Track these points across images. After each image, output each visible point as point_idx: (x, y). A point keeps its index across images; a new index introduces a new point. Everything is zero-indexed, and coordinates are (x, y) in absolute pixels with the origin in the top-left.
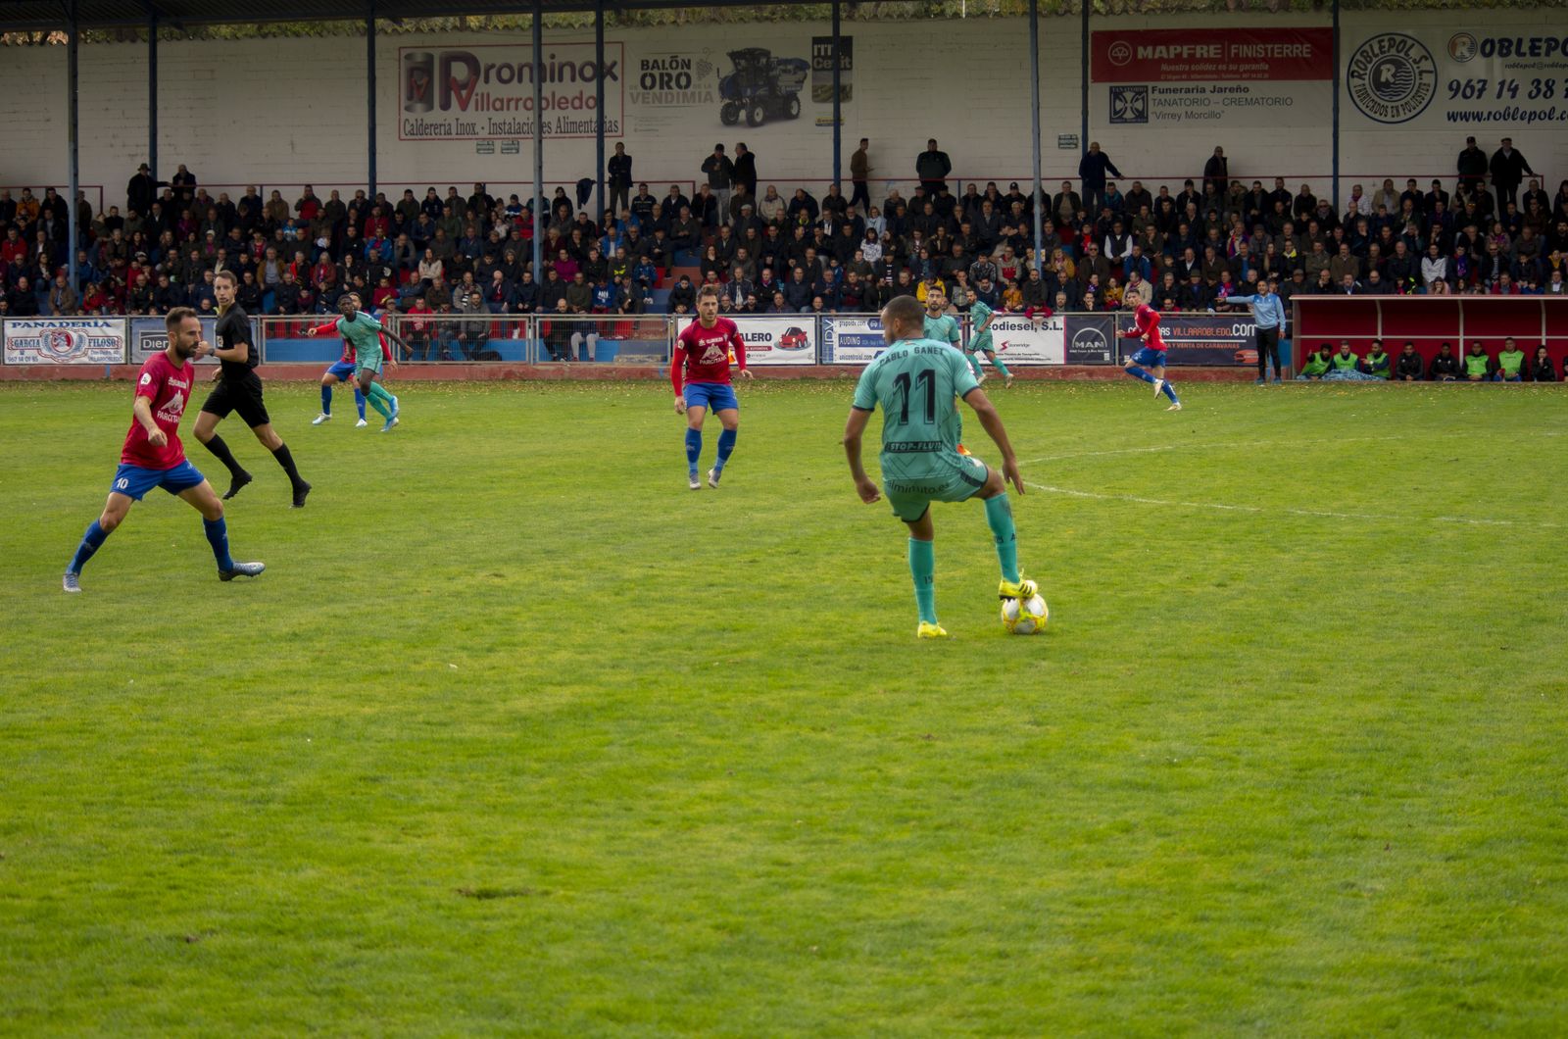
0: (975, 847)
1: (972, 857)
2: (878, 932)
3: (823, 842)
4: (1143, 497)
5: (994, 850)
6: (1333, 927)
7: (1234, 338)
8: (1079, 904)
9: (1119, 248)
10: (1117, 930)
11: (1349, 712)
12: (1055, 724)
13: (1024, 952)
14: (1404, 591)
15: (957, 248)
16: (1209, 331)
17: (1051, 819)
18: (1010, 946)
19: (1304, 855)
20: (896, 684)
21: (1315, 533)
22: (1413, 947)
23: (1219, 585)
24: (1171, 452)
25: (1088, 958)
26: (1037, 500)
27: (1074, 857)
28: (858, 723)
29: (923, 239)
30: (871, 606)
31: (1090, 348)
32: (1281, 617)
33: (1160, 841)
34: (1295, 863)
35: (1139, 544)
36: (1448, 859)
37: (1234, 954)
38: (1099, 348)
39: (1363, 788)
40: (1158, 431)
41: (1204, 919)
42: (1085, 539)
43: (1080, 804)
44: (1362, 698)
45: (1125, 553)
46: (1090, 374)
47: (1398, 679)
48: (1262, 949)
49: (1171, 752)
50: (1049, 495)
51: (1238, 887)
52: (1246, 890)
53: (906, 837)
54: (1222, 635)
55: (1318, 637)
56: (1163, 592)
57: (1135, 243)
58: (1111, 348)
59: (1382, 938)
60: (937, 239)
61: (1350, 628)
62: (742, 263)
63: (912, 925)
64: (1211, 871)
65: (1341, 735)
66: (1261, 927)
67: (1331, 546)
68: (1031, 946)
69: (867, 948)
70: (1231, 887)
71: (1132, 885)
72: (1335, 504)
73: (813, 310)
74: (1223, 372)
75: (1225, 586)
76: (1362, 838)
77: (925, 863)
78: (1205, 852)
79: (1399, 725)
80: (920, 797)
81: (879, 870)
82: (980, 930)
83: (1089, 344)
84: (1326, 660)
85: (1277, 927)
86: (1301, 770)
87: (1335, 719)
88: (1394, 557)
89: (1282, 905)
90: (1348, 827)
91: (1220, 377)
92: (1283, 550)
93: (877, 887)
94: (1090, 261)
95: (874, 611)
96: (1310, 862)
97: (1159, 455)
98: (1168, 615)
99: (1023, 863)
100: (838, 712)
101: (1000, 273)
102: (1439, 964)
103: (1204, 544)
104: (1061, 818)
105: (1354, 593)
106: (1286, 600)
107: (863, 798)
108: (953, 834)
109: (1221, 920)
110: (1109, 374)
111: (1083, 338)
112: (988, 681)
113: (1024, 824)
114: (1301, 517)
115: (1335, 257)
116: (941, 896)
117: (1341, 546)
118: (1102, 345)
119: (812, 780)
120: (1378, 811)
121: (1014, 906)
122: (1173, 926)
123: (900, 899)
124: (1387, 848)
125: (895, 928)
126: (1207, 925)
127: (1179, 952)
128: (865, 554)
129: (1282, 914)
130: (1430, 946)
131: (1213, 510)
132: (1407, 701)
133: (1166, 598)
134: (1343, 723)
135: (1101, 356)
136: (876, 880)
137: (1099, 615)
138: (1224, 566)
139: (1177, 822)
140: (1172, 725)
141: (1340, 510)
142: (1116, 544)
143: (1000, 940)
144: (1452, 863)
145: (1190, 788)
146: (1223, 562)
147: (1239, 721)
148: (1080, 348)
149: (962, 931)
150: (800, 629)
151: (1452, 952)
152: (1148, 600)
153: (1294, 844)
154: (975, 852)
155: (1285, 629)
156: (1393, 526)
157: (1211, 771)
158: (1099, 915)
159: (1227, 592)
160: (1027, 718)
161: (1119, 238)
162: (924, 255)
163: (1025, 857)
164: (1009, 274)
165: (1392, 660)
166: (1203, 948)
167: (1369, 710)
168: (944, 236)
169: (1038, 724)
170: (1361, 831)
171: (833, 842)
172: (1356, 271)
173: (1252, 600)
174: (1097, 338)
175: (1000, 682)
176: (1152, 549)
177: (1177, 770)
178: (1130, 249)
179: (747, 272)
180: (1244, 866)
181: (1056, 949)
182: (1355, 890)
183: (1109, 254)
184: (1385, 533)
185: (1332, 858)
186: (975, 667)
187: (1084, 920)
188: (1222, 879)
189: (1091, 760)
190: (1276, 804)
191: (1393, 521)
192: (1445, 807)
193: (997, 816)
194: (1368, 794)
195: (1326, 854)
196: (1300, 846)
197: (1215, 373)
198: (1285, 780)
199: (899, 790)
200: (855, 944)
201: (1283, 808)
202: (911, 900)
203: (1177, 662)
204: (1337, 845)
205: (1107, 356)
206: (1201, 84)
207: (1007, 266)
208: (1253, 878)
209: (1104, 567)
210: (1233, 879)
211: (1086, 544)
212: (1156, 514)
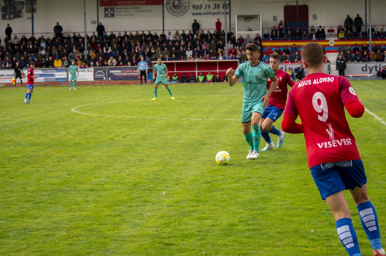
0: (46, 208)
1: (44, 210)
2: (16, 231)
3: (7, 208)
4: (108, 115)
5: (51, 208)
6: (136, 225)
7: (138, 73)
8: (70, 222)
9: (107, 50)
10: (78, 228)
11: (150, 169)
12: (73, 175)
13: (54, 235)
14: (171, 138)
15: (64, 50)
16: (131, 71)
17: (67, 199)
18: (50, 233)
19: (131, 206)
20: (33, 166)
21: (151, 123)
22: (155, 229)
23: (123, 137)
24: (117, 103)
25: (70, 236)
26: (80, 117)
27: (71, 209)
28: (22, 176)
29: (56, 48)
30: (31, 146)
31: (100, 76)
32: (138, 145)
33: (94, 204)
34: (129, 209)
35: (104, 127)
36: (168, 207)
37: (108, 233)
38: (103, 76)
39: (150, 189)
40: (115, 97)
41: (102, 224)
42: (91, 126)
43: (76, 196)
44: (155, 166)
45: (100, 130)
46: (100, 83)
47: (165, 160)
48: (116, 231)
49: (102, 181)
50: (83, 115)
51: (112, 215)
52: (114, 216)
53: (28, 206)
54: (121, 150)
55: (146, 150)
56: (108, 140)
57: (111, 49)
58: (105, 76)
59: (147, 227)
60: (59, 48)
61: (156, 147)
62: (8, 56)
63: (25, 229)
64: (107, 212)
65: (147, 175)
66: (116, 226)
67: (154, 126)
68: (56, 233)
69: (12, 235)
70: (111, 215)
71: (85, 216)
72: (158, 115)
73: (27, 68)
74: (135, 82)
75: (125, 137)
76: (147, 202)
77: (32, 212)
78: (106, 207)
79: (163, 172)
80: (34, 195)
81: (19, 215)
82: (43, 229)
83: (100, 75)
84: (147, 156)
85: (121, 226)
86: (135, 185)
87: (146, 171)
88: (170, 129)
89: (123, 220)
90: (143, 199)
91: (134, 83)
92: (141, 128)
93: (18, 219)
94: (100, 53)
95: (32, 147)
96: (132, 209)
97: (114, 104)
98: (109, 145)
99: (58, 211)
100: (17, 173)
101: (76, 57)
102: (161, 234)
103: (121, 127)
104: (70, 199)
105: (158, 138)
106: (140, 141)
107: (19, 196)
108: (40, 204)
109: (106, 224)
110: (105, 83)
111: (98, 73)
112: (58, 164)
113: (60, 201)
114: (148, 119)
115: (164, 51)
116: (35, 221)
117: (157, 126)
118: (103, 75)
119: (7, 191)
120: (152, 195)
121: (53, 223)
122: (94, 226)
123: (24, 222)
124: (153, 204)
125: (20, 230)
126: (102, 226)
127: (94, 233)
128: (32, 132)
129: (122, 222)
130: (159, 229)
131: (126, 118)
132: (166, 166)
133: (109, 141)
134: (148, 172)
135: (103, 78)
136: (18, 217)
137: (91, 146)
138: (125, 133)
139: (100, 199)
140: (104, 174)
141: (158, 117)
142: (99, 127)
143: (48, 232)
144: (169, 207)
145: (105, 190)
146: (126, 131)
147: (121, 173)
148: (97, 76)
149: (38, 230)
150: (11, 152)
151: (165, 230)
152: (104, 142)
153: (129, 204)
154: (45, 209)
155: (138, 148)
156: (171, 121)
157: (111, 186)
158: (75, 224)
159: (125, 139)
160: (66, 173)
161: (107, 47)
162: (56, 52)
163: (58, 210)
164: (79, 57)
165: (164, 155)
166: (100, 232)
167: (155, 169)
168: (61, 48)
169: (69, 175)
170: (147, 200)
171: (9, 208)
172: (169, 54)
173: (131, 141)
174: (102, 73)
175: (61, 164)
176: (107, 128)
177: (103, 186)
178: (110, 50)
179: (9, 58)
180: (115, 210)
181: (62, 233)
182: (143, 215)
183: (105, 51)
184: (169, 123)
185: (138, 207)
186: (55, 161)
187: (71, 226)
188: (108, 213)
189: (81, 184)
190: (127, 194)
191: (171, 119)
192: (170, 193)
193: (53, 199)
194: (151, 190)
195: (137, 206)
196: (131, 204)
197: (133, 82)
198: (130, 187)
199: (29, 193)
200: (9, 234)
201: (128, 195)
202: (26, 222)
203: (108, 158)
204: (140, 204)
205: (105, 78)
206: (128, 7)
207: (78, 55)
208: (117, 213)
209: (94, 134)
210: (111, 214)
211: (90, 128)
212: (111, 119)
